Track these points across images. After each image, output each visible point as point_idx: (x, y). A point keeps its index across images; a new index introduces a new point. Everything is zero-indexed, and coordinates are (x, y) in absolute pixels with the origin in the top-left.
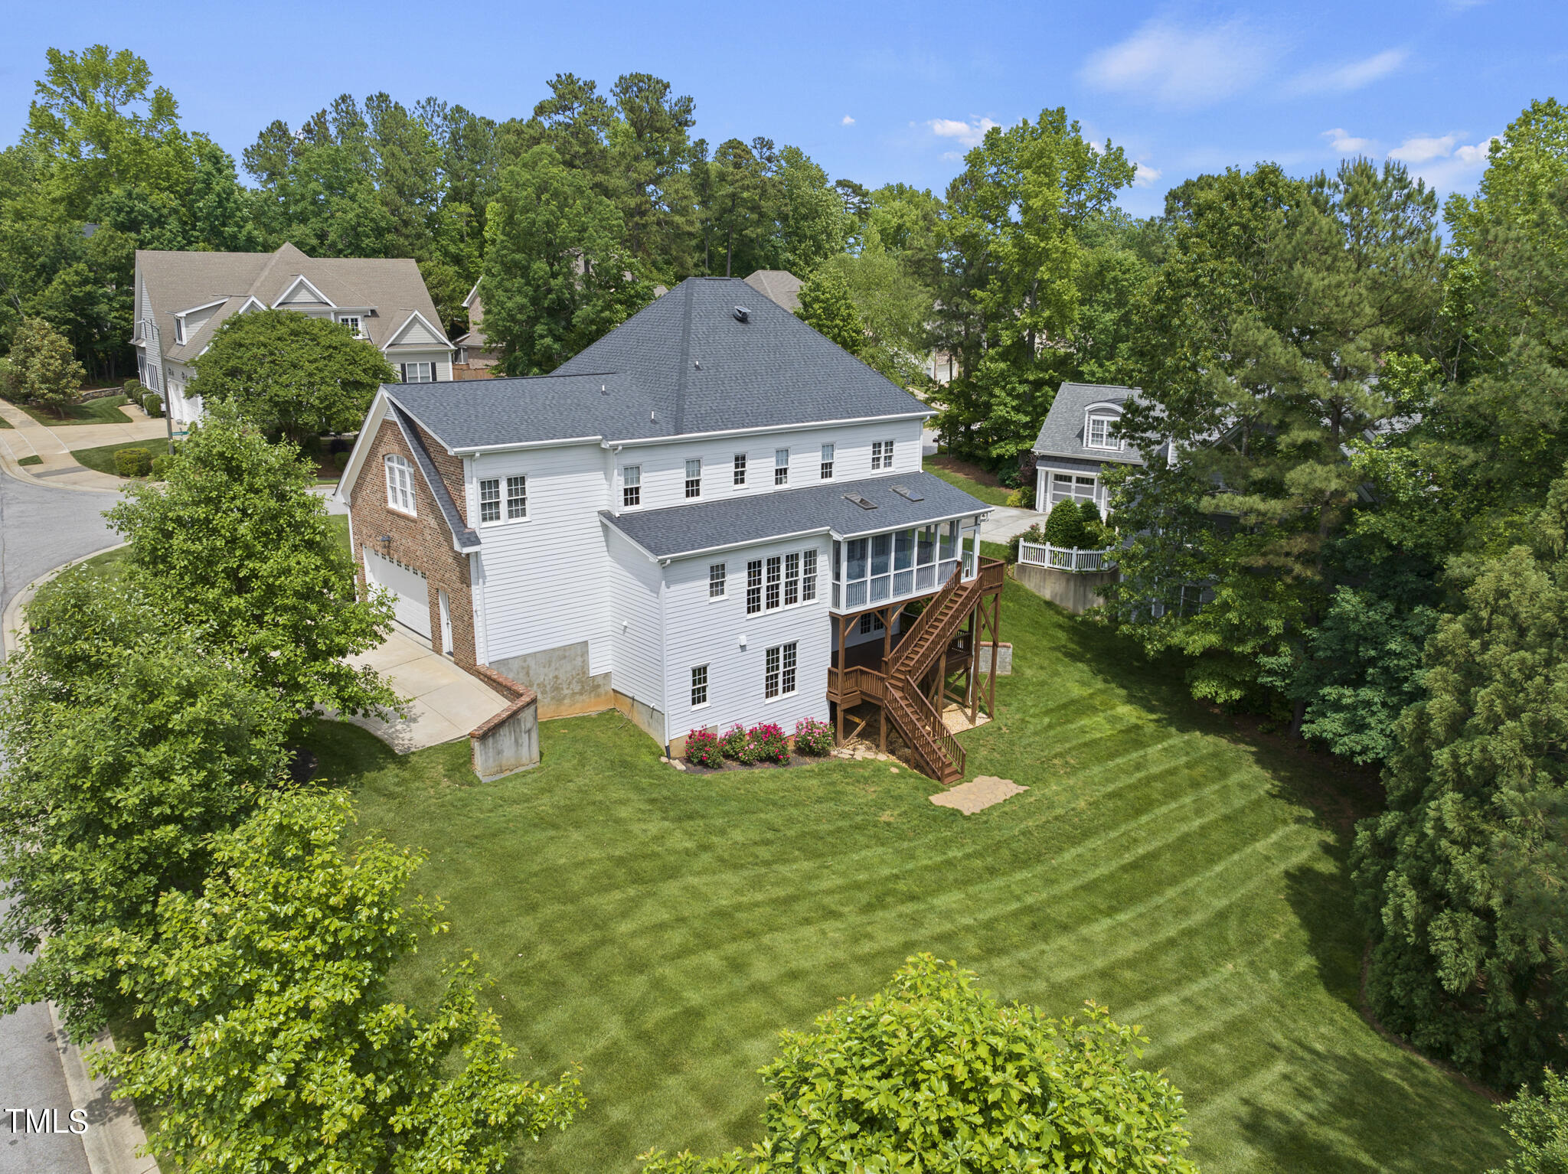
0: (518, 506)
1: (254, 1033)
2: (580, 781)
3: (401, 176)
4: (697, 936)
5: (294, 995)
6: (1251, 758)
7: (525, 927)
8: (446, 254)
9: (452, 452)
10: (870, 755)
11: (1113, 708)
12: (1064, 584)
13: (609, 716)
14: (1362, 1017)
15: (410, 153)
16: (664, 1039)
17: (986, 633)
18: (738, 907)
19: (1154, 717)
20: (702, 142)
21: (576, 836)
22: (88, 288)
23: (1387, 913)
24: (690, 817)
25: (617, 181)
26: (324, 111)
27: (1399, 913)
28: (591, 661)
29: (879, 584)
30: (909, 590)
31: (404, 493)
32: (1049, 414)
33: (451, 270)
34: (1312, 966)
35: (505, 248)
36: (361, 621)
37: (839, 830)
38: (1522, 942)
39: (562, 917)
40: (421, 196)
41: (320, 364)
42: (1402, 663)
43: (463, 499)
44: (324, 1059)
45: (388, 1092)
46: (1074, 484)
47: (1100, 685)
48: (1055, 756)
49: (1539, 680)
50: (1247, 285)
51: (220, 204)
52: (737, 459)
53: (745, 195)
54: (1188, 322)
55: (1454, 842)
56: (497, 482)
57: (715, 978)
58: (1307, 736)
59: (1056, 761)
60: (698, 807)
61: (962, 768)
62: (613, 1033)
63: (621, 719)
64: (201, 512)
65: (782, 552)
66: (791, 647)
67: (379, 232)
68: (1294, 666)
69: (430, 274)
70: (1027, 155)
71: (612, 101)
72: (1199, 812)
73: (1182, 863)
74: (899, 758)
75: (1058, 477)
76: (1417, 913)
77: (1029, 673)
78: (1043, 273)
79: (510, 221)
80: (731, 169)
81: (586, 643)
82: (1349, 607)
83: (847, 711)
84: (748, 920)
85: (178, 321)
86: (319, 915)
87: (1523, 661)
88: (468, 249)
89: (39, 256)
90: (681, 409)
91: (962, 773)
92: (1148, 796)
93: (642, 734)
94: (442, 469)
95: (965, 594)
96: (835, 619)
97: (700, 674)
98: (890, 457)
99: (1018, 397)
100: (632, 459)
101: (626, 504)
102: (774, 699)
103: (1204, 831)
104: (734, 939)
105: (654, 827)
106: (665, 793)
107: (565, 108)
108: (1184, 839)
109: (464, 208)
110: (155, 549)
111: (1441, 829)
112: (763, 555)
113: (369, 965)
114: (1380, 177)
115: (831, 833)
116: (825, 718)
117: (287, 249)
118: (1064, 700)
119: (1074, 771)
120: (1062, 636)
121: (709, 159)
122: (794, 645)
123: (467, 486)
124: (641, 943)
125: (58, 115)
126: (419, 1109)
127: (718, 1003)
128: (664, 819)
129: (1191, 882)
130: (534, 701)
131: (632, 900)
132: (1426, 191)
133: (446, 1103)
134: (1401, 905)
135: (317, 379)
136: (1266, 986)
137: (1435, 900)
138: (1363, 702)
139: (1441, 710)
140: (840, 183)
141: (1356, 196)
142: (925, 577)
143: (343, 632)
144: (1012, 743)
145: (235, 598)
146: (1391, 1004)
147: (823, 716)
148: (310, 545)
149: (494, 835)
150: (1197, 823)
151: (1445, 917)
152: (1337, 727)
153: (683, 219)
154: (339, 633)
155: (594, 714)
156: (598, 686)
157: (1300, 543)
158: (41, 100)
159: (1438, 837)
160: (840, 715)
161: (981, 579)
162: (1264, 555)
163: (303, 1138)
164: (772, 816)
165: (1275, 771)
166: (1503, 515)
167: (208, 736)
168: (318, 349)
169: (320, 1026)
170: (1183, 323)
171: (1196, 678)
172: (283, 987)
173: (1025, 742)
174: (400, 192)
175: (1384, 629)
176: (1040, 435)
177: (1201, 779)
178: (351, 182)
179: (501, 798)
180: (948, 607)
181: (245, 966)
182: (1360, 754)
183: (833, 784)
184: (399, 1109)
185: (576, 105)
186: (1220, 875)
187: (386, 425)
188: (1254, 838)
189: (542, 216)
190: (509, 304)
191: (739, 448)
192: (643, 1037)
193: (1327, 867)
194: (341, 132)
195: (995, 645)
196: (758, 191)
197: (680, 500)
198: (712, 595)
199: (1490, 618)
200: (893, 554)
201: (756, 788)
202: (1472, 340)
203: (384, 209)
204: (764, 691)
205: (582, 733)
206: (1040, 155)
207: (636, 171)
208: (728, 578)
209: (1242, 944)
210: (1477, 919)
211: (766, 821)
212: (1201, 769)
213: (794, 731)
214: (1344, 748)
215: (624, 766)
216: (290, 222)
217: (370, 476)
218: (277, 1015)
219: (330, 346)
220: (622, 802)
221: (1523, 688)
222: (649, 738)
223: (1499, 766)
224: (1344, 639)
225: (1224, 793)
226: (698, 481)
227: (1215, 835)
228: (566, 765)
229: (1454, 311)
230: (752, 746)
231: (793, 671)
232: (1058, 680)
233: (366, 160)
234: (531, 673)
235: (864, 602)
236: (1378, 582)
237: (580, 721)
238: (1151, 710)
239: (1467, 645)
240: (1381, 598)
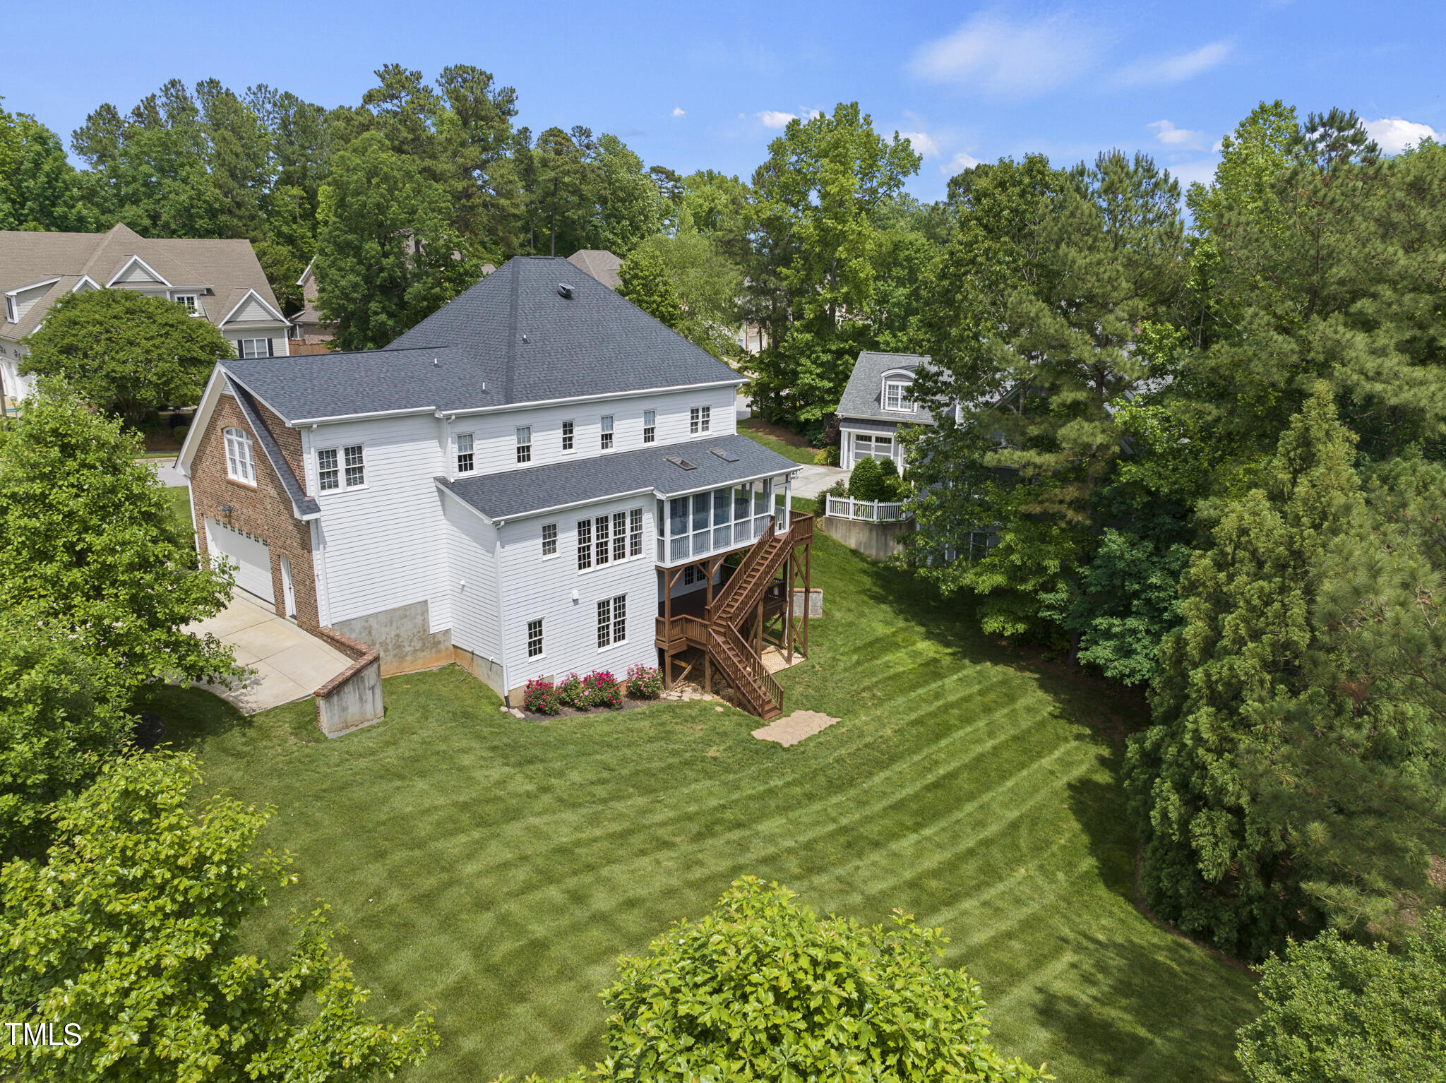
0: (355, 474)
1: (105, 994)
2: (424, 733)
3: (233, 160)
4: (540, 872)
5: (146, 953)
6: (1035, 684)
7: (374, 874)
8: (280, 234)
9: (289, 424)
10: (697, 696)
11: (913, 644)
12: (867, 534)
13: (450, 670)
14: (1137, 908)
15: (241, 138)
16: (512, 971)
17: (798, 580)
18: (578, 843)
19: (949, 650)
20: (526, 130)
21: (421, 785)
23: (1155, 816)
24: (530, 762)
25: (444, 165)
26: (154, 96)
27: (1165, 815)
28: (431, 620)
29: (700, 539)
30: (728, 543)
31: (243, 464)
32: (850, 381)
33: (285, 250)
34: (1093, 867)
35: (337, 229)
36: (202, 589)
37: (670, 767)
38: (1267, 833)
39: (410, 862)
40: (254, 179)
41: (158, 341)
42: (1162, 594)
43: (302, 469)
44: (177, 1014)
45: (243, 1040)
46: (873, 443)
47: (901, 624)
48: (864, 690)
49: (1277, 605)
50: (1020, 263)
51: (50, 184)
52: (565, 426)
53: (566, 179)
54: (970, 297)
55: (1209, 750)
56: (334, 453)
57: (558, 910)
58: (1083, 662)
59: (864, 694)
60: (537, 751)
61: (781, 704)
62: (462, 968)
63: (461, 673)
64: (37, 488)
65: (610, 511)
66: (620, 599)
67: (212, 213)
68: (1070, 601)
69: (265, 254)
70: (824, 145)
71: (438, 91)
72: (991, 734)
73: (978, 781)
74: (723, 698)
75: (860, 438)
76: (1180, 814)
77: (838, 615)
78: (841, 253)
79: (342, 203)
80: (552, 155)
81: (425, 602)
82: (1115, 547)
83: (674, 657)
84: (587, 855)
85: (9, 300)
86: (168, 875)
87: (1262, 588)
88: (302, 229)
90: (510, 380)
91: (781, 709)
92: (946, 722)
93: (482, 686)
94: (280, 441)
95: (779, 546)
96: (660, 572)
97: (535, 628)
98: (707, 422)
99: (822, 365)
100: (465, 428)
101: (461, 470)
102: (607, 648)
103: (996, 750)
104: (575, 873)
105: (496, 773)
106: (506, 740)
107: (393, 97)
108: (979, 759)
109: (296, 191)
111: (1198, 739)
112: (592, 515)
113: (219, 920)
114: (1132, 167)
115: (662, 770)
116: (654, 663)
117: (120, 230)
118: (871, 639)
119: (881, 702)
120: (867, 581)
121: (532, 147)
122: (624, 597)
123: (305, 456)
124: (487, 882)
126: (275, 1055)
127: (561, 934)
128: (505, 764)
129: (986, 797)
130: (377, 659)
131: (477, 842)
132: (1171, 181)
133: (301, 1048)
134: (1166, 808)
135: (154, 355)
136: (1054, 887)
137: (1195, 801)
138: (1130, 630)
139: (1195, 635)
140: (655, 170)
141: (1112, 184)
142: (742, 532)
143: (184, 601)
144: (825, 680)
145: (74, 572)
146: (1160, 895)
147: (652, 662)
148: (147, 517)
149: (342, 788)
150: (990, 744)
151: (1203, 815)
152: (1108, 653)
153: (508, 202)
155: (435, 669)
156: (439, 642)
157: (1071, 492)
159: (1195, 747)
160: (668, 660)
161: (792, 532)
162: (1041, 502)
164: (607, 757)
165: (1056, 694)
166: (1243, 463)
168: (154, 327)
169: (172, 982)
170: (965, 298)
171: (985, 615)
172: (134, 947)
173: (836, 678)
174: (233, 176)
175: (1145, 565)
176: (842, 399)
177: (992, 705)
178: (182, 165)
179: (347, 752)
180: (763, 558)
181: (93, 930)
182: (1128, 676)
183: (663, 724)
184: (255, 1057)
185: (403, 94)
186: (1011, 790)
187: (224, 399)
188: (1040, 755)
189: (373, 198)
190: (343, 283)
191: (567, 416)
192: (491, 970)
193: (1103, 777)
194: (171, 116)
195: (807, 591)
196: (578, 176)
197: (513, 465)
198: (545, 553)
199: (1234, 553)
200: (712, 511)
201: (591, 731)
202: (1213, 310)
203: (217, 191)
204: (596, 640)
205: (425, 687)
206: (836, 145)
207: (462, 156)
208: (560, 537)
209: (1032, 850)
210: (1230, 816)
211: (602, 762)
212: (992, 696)
213: (626, 677)
214: (1115, 672)
215: (465, 717)
216: (122, 203)
217: (209, 448)
218: (128, 975)
219: (166, 324)
220: (465, 751)
221: (1263, 613)
222: (489, 689)
223: (1244, 682)
224: (1112, 575)
225: (1013, 716)
226: (528, 447)
227: (1005, 754)
228: (410, 718)
229: (1198, 284)
230: (586, 693)
231: (623, 621)
232: (864, 620)
233: (197, 144)
234: (374, 632)
235: (687, 555)
236: (1139, 524)
237: (423, 677)
238: (947, 645)
239: (1215, 578)
240: (1143, 538)
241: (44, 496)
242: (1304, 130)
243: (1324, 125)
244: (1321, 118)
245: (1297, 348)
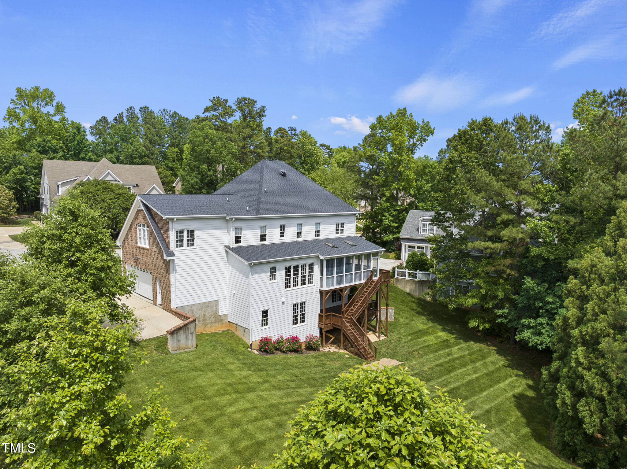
0: (191, 242)
1: (54, 402)
2: (213, 355)
3: (151, 136)
4: (263, 413)
5: (75, 388)
6: (495, 352)
7: (187, 409)
8: (167, 166)
9: (164, 218)
10: (337, 350)
11: (437, 333)
12: (414, 286)
13: (226, 333)
14: (552, 451)
15: (155, 129)
16: (247, 453)
17: (383, 300)
18: (281, 404)
19: (454, 336)
20: (270, 128)
21: (210, 374)
22: (23, 175)
23: (559, 402)
24: (260, 370)
25: (235, 136)
26: (122, 113)
27: (564, 403)
28: (219, 309)
29: (339, 278)
30: (351, 281)
31: (144, 239)
32: (405, 223)
33: (169, 173)
34: (528, 432)
35: (190, 160)
36: (122, 282)
37: (324, 377)
38: (618, 410)
39: (203, 405)
40: (159, 145)
41: (114, 200)
42: (553, 306)
43: (168, 237)
44: (86, 421)
45: (116, 443)
46: (416, 249)
47: (431, 324)
48: (414, 351)
49: (613, 297)
50: (481, 162)
51: (78, 144)
52: (281, 227)
53: (285, 148)
54: (459, 176)
55: (584, 368)
56: (183, 232)
57: (270, 430)
58: (518, 340)
59: (414, 353)
60: (264, 367)
61: (375, 355)
62: (224, 451)
63: (231, 334)
65: (300, 263)
66: (303, 304)
67: (141, 157)
68: (509, 313)
69: (161, 173)
70: (392, 125)
71: (234, 107)
72: (475, 372)
73: (469, 391)
74: (349, 351)
75: (410, 247)
76: (571, 401)
77: (401, 320)
78: (401, 168)
79: (193, 150)
80: (280, 138)
81: (218, 300)
82: (530, 285)
83: (327, 332)
84: (285, 409)
85: (58, 186)
86: (89, 351)
87: (604, 290)
88: (176, 165)
89: (5, 163)
90: (259, 206)
91: (375, 357)
92: (453, 366)
93: (240, 339)
94: (160, 227)
95: (374, 284)
96: (321, 292)
97: (265, 313)
98: (343, 230)
99: (393, 216)
100: (238, 224)
101: (236, 243)
102: (296, 326)
103: (477, 379)
104: (279, 415)
105: (244, 373)
106: (249, 361)
107: (216, 110)
108: (470, 382)
109: (176, 150)
110: (37, 248)
111: (579, 363)
112: (292, 264)
113: (111, 376)
114: (529, 120)
115: (320, 378)
116: (318, 334)
117: (104, 161)
118: (417, 330)
119: (422, 356)
120: (414, 306)
121: (272, 135)
122: (305, 303)
123: (170, 232)
124: (238, 416)
125: (18, 111)
126: (131, 453)
127: (271, 439)
128: (249, 370)
129: (474, 399)
130: (194, 321)
131: (234, 399)
132: (546, 125)
133: (143, 451)
134: (564, 398)
135: (112, 207)
136: (509, 439)
137: (579, 395)
138: (539, 323)
139: (573, 315)
140: (321, 145)
141: (521, 126)
142: (358, 277)
143: (115, 286)
144: (396, 346)
145: (70, 269)
146: (565, 445)
147: (317, 334)
148: (103, 249)
149: (175, 373)
150: (474, 376)
151: (583, 401)
152: (529, 335)
153: (261, 151)
154: (113, 287)
155: (220, 332)
156: (222, 320)
157: (508, 261)
158: (12, 106)
159: (577, 366)
160: (324, 333)
161: (380, 278)
162: (494, 266)
163: (74, 460)
164: (295, 371)
165: (505, 357)
166: (589, 244)
167: (49, 304)
168: (113, 195)
169: (86, 403)
170: (457, 176)
171: (470, 319)
172: (70, 385)
173: (401, 345)
174: (151, 142)
175: (545, 294)
176: (402, 231)
177: (475, 360)
178: (131, 138)
179: (179, 359)
180: (367, 289)
181: (53, 374)
182: (540, 345)
183: (321, 361)
184: (121, 453)
185: (220, 108)
186: (486, 396)
187: (139, 211)
188: (499, 382)
189: (205, 147)
190: (192, 182)
191: (282, 222)
192: (237, 452)
193: (530, 393)
194: (129, 120)
195: (387, 309)
196: (290, 146)
197: (258, 242)
198: (270, 280)
199: (589, 276)
200: (345, 266)
201: (288, 361)
202: (569, 178)
203: (144, 148)
204: (292, 322)
205: (214, 339)
206: (397, 124)
207: (243, 132)
208: (277, 273)
209: (497, 422)
210: (597, 401)
211: (293, 373)
212: (474, 356)
213: (305, 340)
214: (533, 343)
215: (232, 351)
216: (106, 152)
217: (131, 233)
218: (66, 396)
219: (118, 194)
220: (230, 363)
221: (606, 301)
222: (243, 341)
223: (599, 334)
224: (529, 298)
225: (485, 365)
226: (265, 235)
227: (482, 381)
228: (207, 350)
229: (562, 168)
230: (287, 345)
231: (304, 314)
232: (413, 323)
233: (137, 131)
234: (194, 312)
235: (333, 285)
236: (540, 275)
237: (214, 334)
238: (453, 334)
239: (580, 288)
240: (543, 281)
241: (60, 236)
242: (607, 98)
243: (616, 95)
244: (615, 92)
245: (612, 189)
